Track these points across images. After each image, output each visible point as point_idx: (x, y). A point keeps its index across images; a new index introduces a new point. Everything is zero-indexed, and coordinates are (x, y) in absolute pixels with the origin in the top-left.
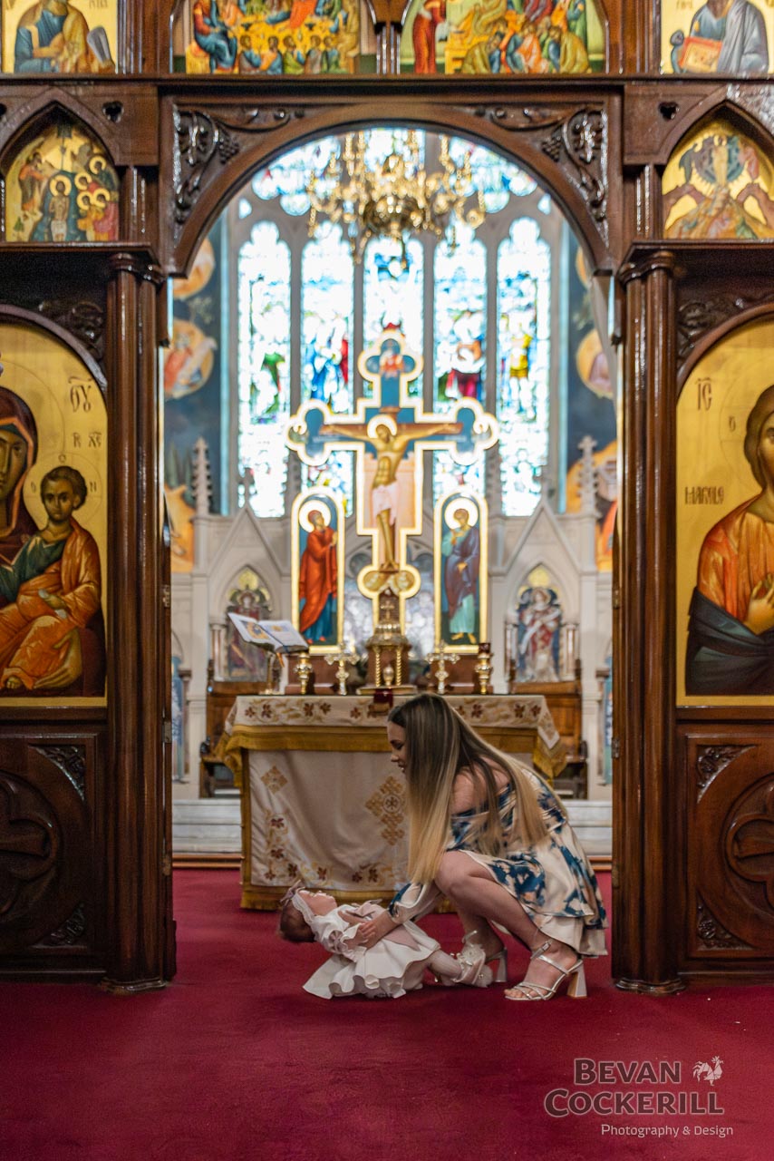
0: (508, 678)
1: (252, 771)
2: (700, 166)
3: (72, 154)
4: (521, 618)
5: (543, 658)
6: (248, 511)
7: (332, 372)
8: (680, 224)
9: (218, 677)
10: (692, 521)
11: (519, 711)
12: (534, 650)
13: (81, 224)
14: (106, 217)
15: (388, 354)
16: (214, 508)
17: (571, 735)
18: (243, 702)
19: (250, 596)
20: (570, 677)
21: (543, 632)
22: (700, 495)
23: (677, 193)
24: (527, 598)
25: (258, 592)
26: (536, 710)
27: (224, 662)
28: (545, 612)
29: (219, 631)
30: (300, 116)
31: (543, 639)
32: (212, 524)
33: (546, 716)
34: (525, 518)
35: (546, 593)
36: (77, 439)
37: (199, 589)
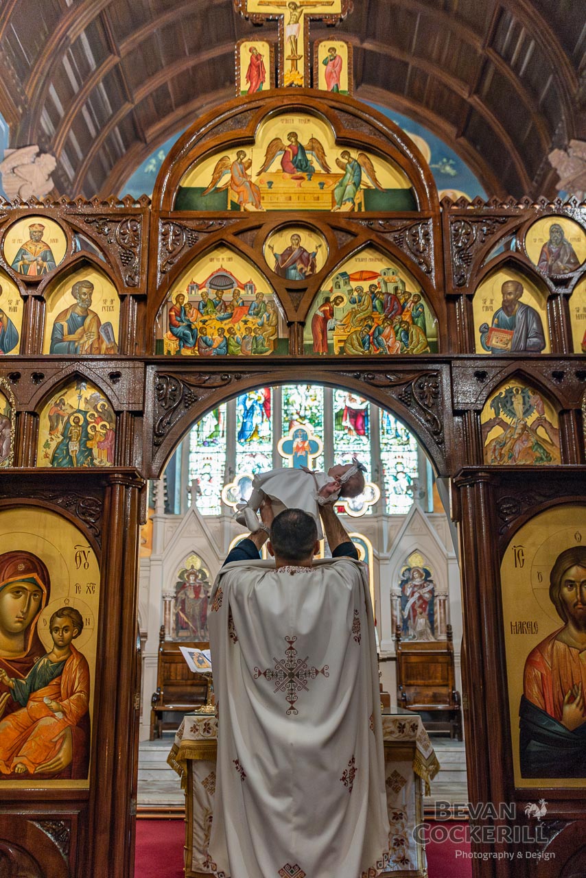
0: (394, 638)
1: (195, 776)
2: (504, 406)
3: (86, 399)
4: (403, 591)
5: (422, 621)
6: (195, 512)
7: (258, 410)
8: (494, 444)
9: (168, 638)
10: (517, 648)
11: (401, 728)
12: (415, 616)
13: (89, 444)
14: (106, 439)
15: (299, 440)
16: (169, 509)
17: (446, 685)
18: (189, 720)
19: (194, 573)
20: (443, 637)
21: (421, 601)
22: (521, 628)
23: (490, 424)
24: (407, 575)
25: (200, 571)
26: (414, 727)
27: (172, 625)
28: (422, 586)
29: (170, 602)
30: (238, 378)
31: (420, 607)
32: (167, 521)
33: (423, 733)
34: (403, 516)
35: (422, 571)
36: (78, 588)
37: (156, 570)
